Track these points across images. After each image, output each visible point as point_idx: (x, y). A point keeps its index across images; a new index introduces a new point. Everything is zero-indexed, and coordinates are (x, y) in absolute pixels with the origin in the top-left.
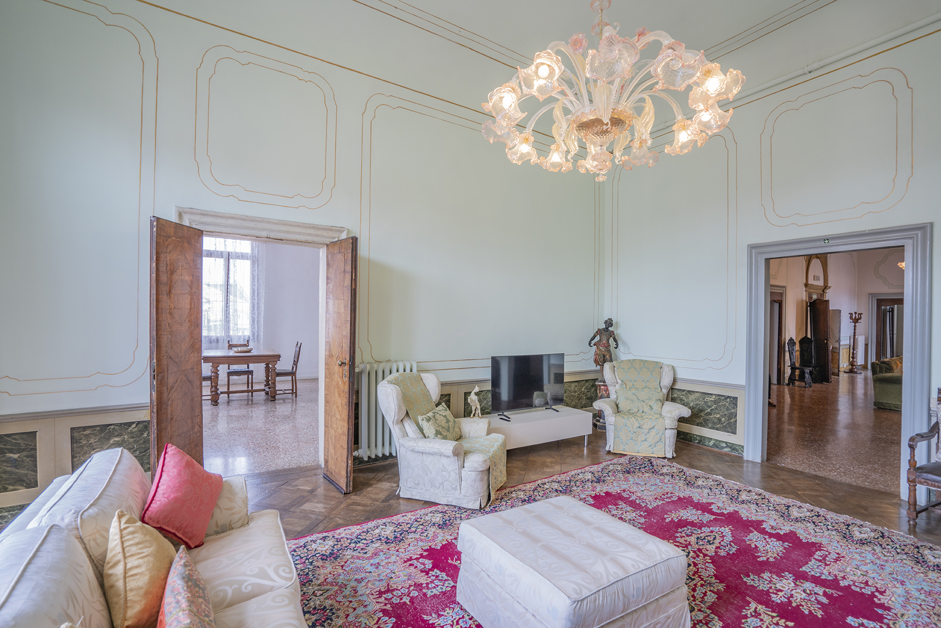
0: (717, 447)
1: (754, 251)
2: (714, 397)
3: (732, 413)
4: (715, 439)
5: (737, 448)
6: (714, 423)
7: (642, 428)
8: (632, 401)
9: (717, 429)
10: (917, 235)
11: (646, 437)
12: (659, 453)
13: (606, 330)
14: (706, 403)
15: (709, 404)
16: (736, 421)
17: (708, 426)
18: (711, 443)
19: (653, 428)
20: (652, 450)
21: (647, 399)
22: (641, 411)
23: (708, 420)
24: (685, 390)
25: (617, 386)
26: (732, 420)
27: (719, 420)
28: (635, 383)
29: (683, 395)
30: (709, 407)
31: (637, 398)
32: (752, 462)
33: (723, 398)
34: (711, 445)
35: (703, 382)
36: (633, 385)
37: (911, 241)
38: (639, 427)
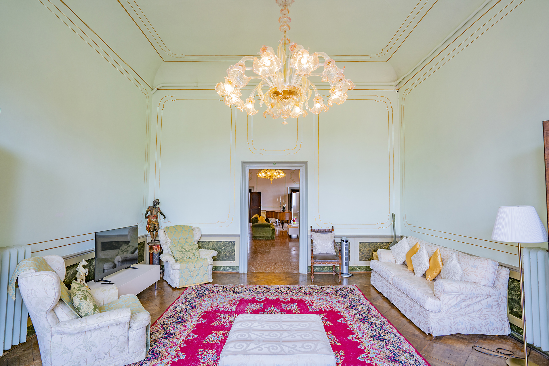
0: (225, 270)
1: (244, 164)
2: (223, 243)
3: (233, 250)
4: (224, 266)
5: (235, 268)
6: (223, 257)
7: (196, 268)
8: (183, 252)
9: (225, 260)
10: (304, 165)
11: (198, 272)
12: (206, 281)
13: (154, 207)
14: (218, 247)
15: (220, 247)
16: (235, 254)
17: (220, 259)
18: (222, 269)
19: (202, 266)
20: (201, 280)
21: (191, 250)
22: (188, 258)
23: (219, 256)
24: (206, 241)
25: (169, 244)
26: (233, 254)
27: (226, 255)
28: (179, 240)
29: (205, 244)
30: (220, 249)
31: (185, 250)
32: (243, 273)
33: (228, 243)
34: (222, 270)
35: (217, 235)
36: (179, 242)
37: (302, 168)
38: (194, 268)
